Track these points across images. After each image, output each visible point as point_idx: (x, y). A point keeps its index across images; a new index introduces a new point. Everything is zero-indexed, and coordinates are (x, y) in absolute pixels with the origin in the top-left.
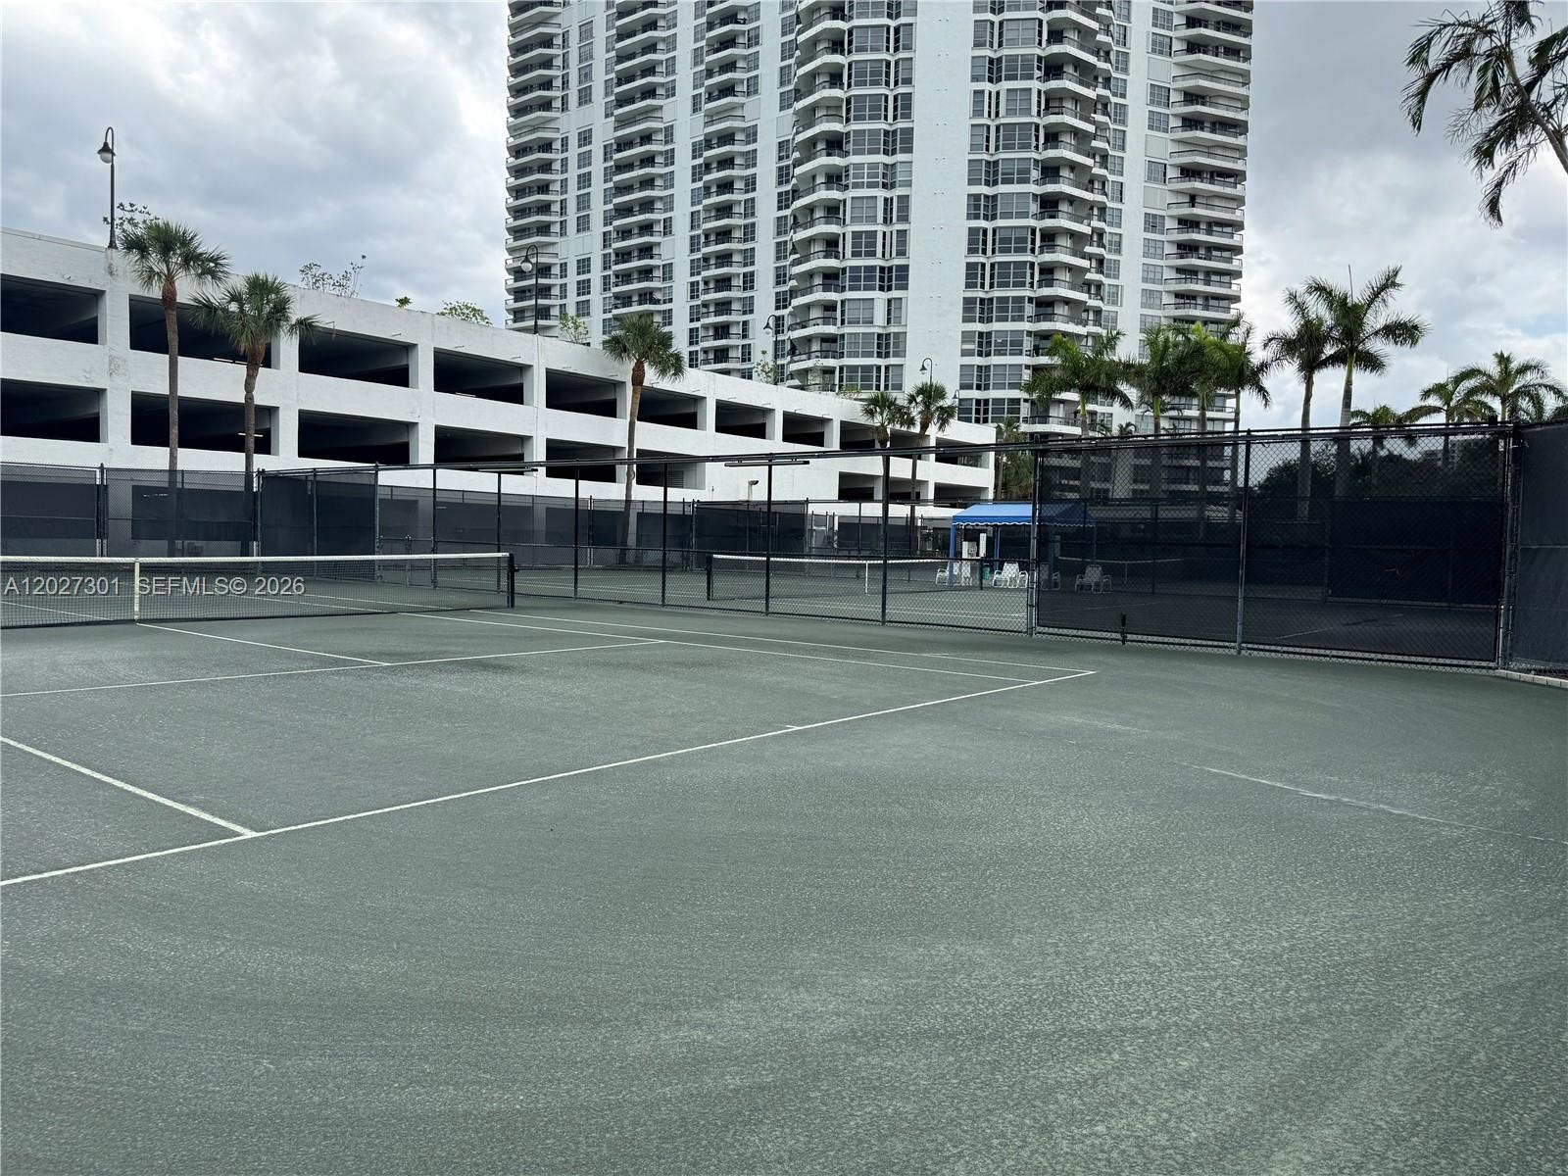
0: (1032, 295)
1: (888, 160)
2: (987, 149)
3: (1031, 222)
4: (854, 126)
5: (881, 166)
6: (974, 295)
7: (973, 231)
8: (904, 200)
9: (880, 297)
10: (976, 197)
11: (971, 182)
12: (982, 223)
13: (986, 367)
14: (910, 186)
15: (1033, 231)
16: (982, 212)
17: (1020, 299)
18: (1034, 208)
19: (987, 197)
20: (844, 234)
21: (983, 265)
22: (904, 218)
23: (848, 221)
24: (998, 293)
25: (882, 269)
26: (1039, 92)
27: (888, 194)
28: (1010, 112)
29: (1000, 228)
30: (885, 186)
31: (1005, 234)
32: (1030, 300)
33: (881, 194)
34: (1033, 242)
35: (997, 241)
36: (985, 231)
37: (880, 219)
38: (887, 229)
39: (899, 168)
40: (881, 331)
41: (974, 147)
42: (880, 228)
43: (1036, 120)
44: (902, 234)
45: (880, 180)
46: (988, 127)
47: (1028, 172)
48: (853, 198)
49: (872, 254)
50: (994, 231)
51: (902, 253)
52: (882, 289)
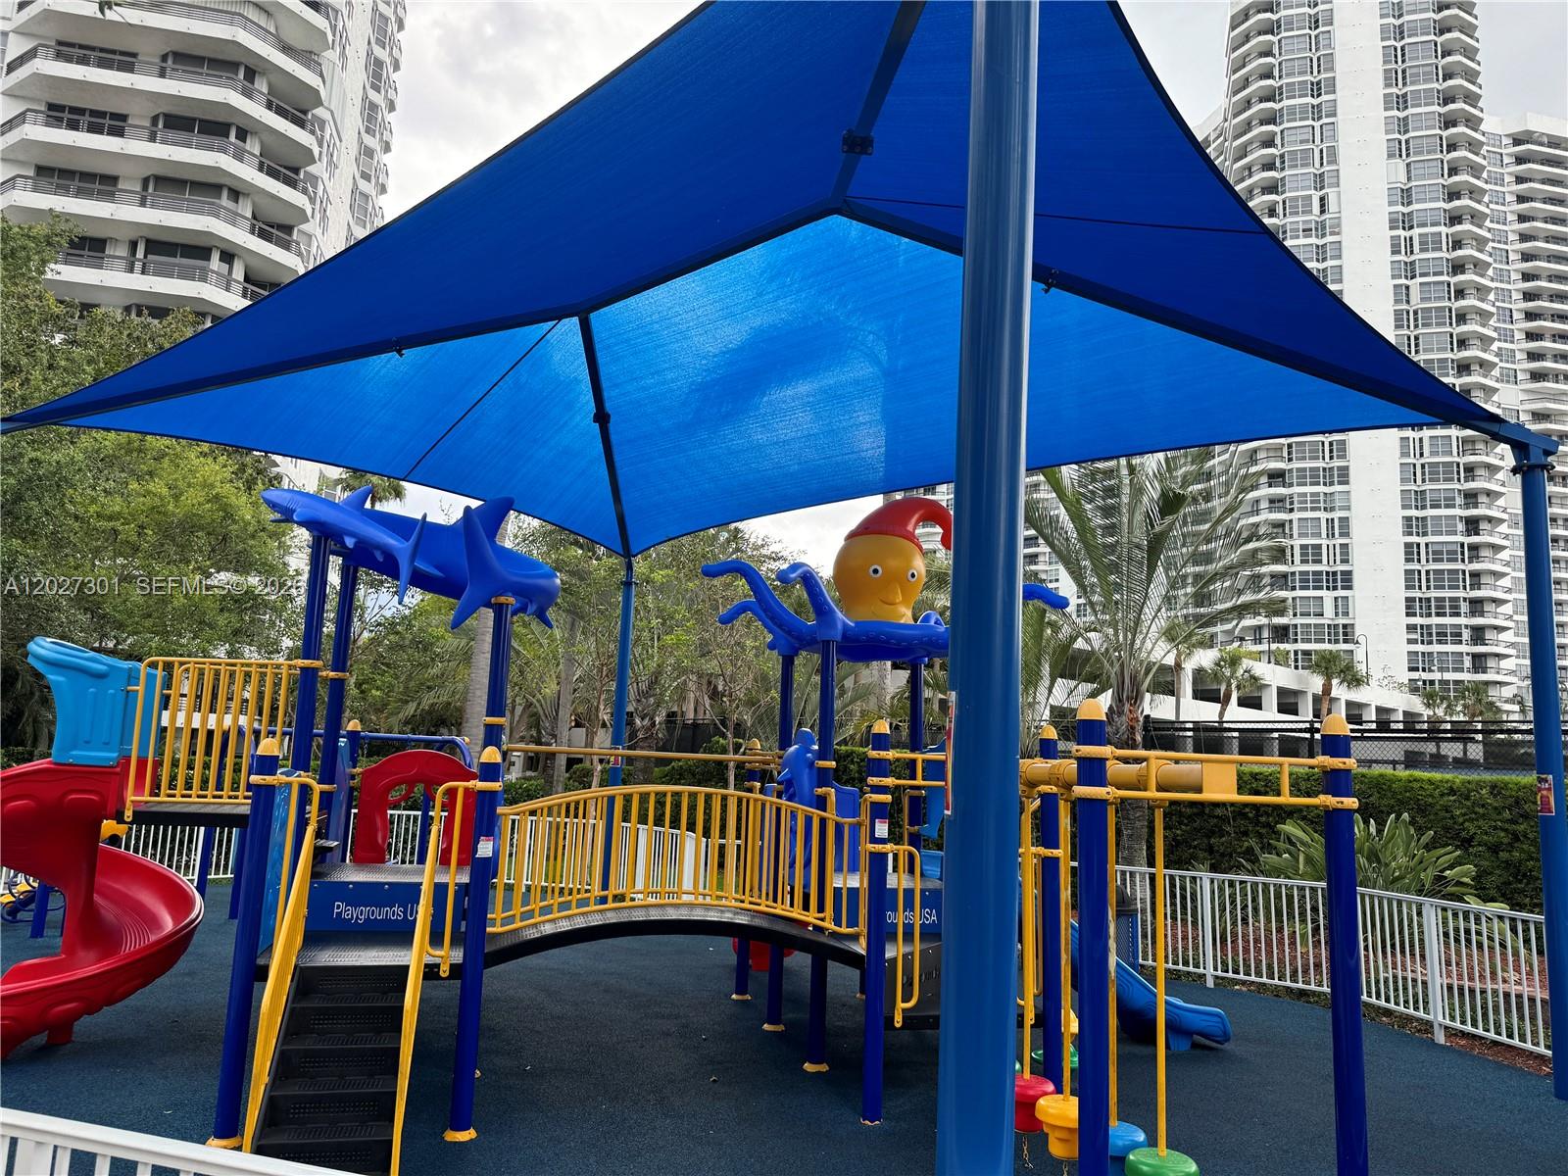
0: (1466, 596)
1: (1328, 490)
2: (1415, 481)
3: (1459, 538)
4: (1295, 465)
5: (1322, 494)
6: (1414, 595)
7: (1408, 546)
8: (1344, 521)
9: (1328, 596)
10: (1408, 519)
11: (1404, 507)
12: (1414, 539)
13: (1428, 653)
14: (1349, 509)
15: (1462, 545)
16: (1414, 530)
17: (1457, 599)
18: (1461, 527)
19: (1417, 518)
20: (1292, 546)
21: (1419, 572)
22: (1345, 534)
23: (1295, 535)
24: (1434, 594)
25: (1327, 573)
26: (1458, 438)
27: (1329, 516)
28: (1433, 453)
29: (1432, 543)
30: (1325, 509)
31: (1436, 548)
32: (1465, 599)
33: (1323, 515)
34: (1463, 553)
35: (1430, 552)
36: (1418, 545)
37: (1324, 535)
38: (1331, 543)
39: (1337, 497)
40: (1330, 622)
41: (1403, 480)
42: (1324, 542)
43: (1457, 459)
44: (1345, 546)
45: (1322, 505)
46: (1414, 465)
47: (1454, 499)
48: (1299, 519)
49: (1320, 562)
50: (1427, 545)
51: (1345, 561)
52: (1328, 588)
